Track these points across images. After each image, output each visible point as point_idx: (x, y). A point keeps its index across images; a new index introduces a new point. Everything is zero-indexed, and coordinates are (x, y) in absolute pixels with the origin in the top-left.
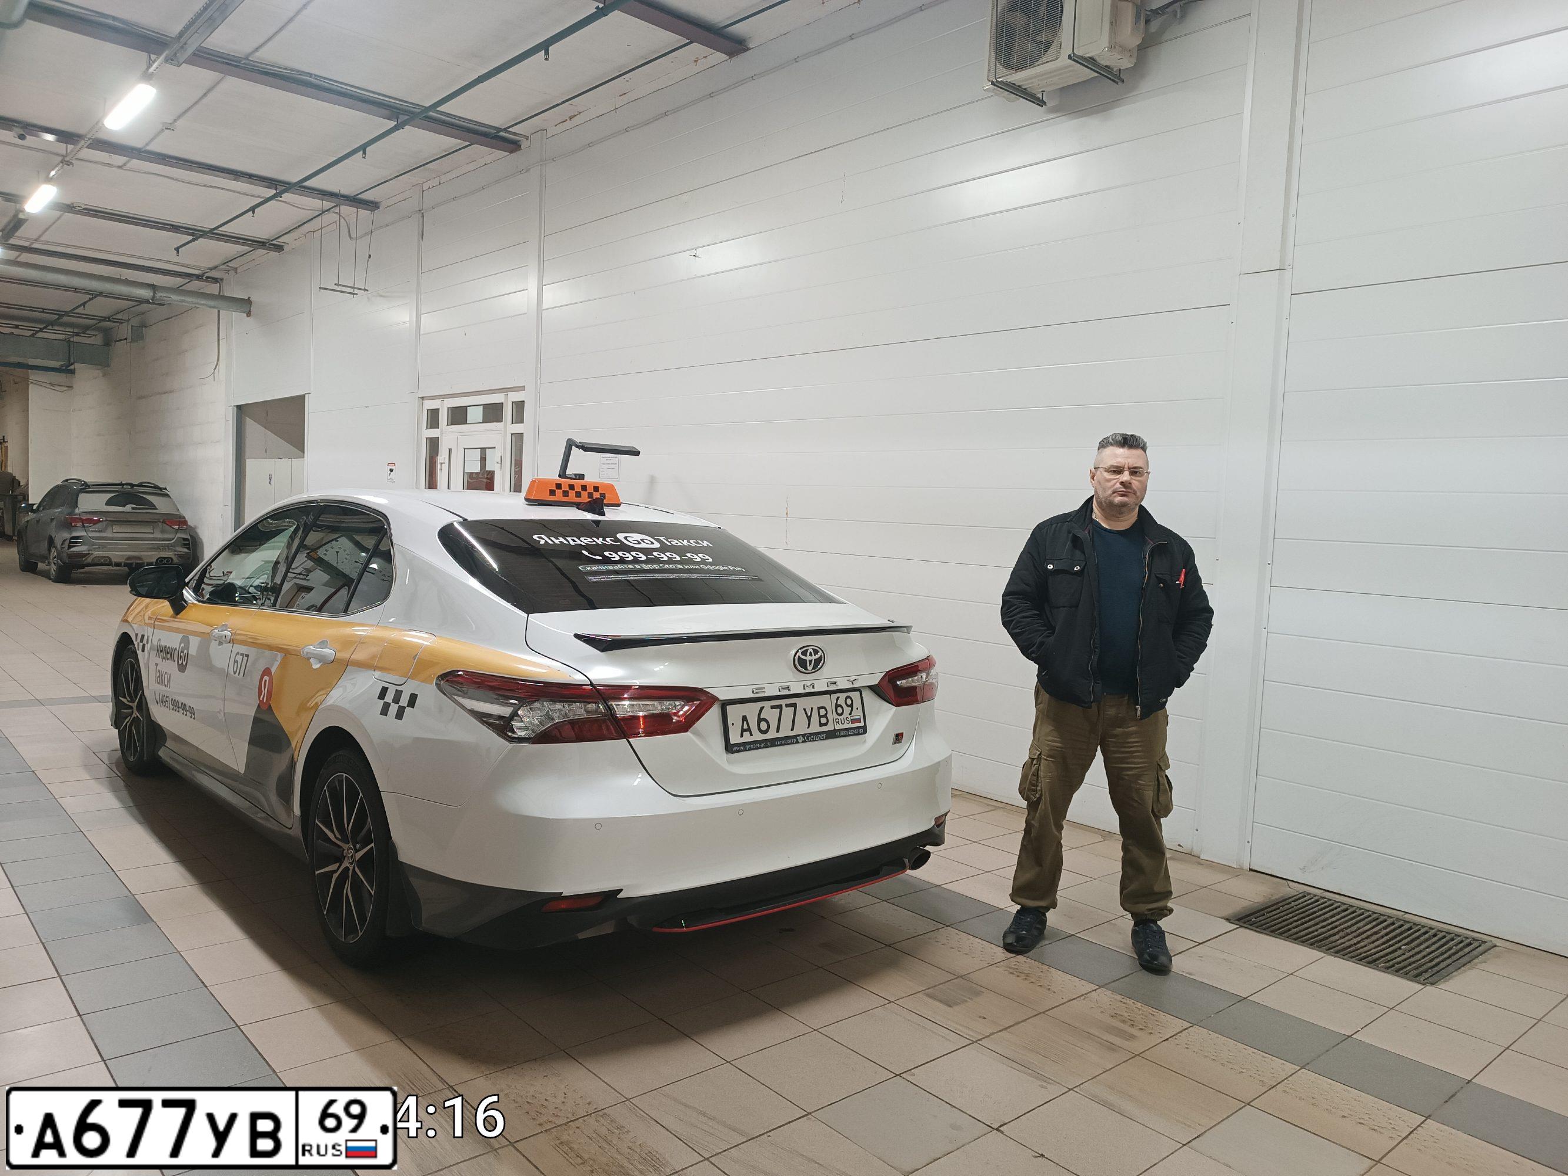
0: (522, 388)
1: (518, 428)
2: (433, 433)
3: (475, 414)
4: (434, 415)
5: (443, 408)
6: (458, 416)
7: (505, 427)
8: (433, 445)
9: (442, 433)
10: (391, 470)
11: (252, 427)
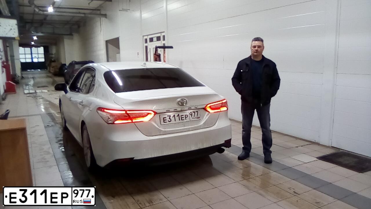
0: (164, 32)
1: (164, 42)
2: (146, 45)
3: (155, 39)
4: (146, 40)
5: (148, 38)
6: (151, 40)
7: (161, 42)
8: (146, 47)
9: (148, 44)
10: (138, 54)
11: (110, 46)
